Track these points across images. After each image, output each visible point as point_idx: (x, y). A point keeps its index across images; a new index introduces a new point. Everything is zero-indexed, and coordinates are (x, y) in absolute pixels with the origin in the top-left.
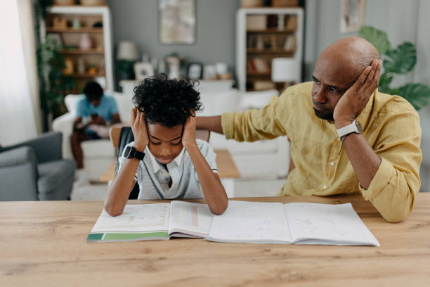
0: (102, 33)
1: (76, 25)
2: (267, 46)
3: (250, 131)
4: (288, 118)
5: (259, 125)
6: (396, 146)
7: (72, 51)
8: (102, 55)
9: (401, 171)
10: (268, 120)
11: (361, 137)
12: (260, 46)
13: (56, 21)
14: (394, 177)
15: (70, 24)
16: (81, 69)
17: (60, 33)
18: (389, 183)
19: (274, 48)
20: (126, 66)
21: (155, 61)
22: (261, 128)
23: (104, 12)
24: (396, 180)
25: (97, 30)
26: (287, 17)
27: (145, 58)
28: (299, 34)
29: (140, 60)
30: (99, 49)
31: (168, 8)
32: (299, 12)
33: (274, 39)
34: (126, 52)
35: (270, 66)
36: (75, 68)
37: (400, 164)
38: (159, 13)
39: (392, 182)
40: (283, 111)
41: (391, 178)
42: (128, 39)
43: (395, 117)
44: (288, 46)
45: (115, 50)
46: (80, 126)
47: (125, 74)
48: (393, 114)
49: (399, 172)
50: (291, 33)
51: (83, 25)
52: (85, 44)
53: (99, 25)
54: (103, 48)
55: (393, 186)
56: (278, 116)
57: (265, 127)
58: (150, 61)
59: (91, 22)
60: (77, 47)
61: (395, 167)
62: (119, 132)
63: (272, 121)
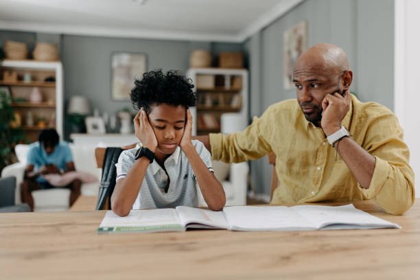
0: (54, 87)
1: (27, 80)
2: (216, 103)
3: (236, 151)
4: (271, 133)
5: (244, 144)
6: (385, 144)
7: (21, 104)
8: (54, 108)
9: (396, 165)
10: (253, 139)
11: (350, 140)
12: (209, 103)
13: (6, 74)
14: (392, 171)
15: (20, 78)
16: (30, 122)
17: (9, 86)
18: (388, 178)
19: (222, 105)
20: (78, 119)
21: (106, 116)
22: (246, 147)
23: (57, 68)
24: (394, 174)
25: (49, 84)
26: (233, 78)
27: (96, 113)
28: (244, 93)
29: (91, 114)
30: (50, 103)
31: (120, 66)
32: (244, 73)
33: (221, 98)
34: (78, 106)
35: (219, 122)
36: (24, 121)
37: (393, 160)
38: (112, 71)
39: (391, 176)
40: (266, 127)
41: (389, 173)
42: (79, 94)
43: (378, 119)
44: (235, 104)
45: (66, 105)
46: (31, 175)
47: (75, 128)
48: (376, 116)
49: (394, 167)
50: (236, 92)
51: (34, 79)
52: (35, 97)
53: (51, 79)
54: (55, 101)
55: (393, 180)
56: (262, 133)
57: (250, 146)
58: (101, 115)
59: (42, 77)
60: (26, 100)
61: (389, 163)
62: (104, 153)
63: (256, 140)
